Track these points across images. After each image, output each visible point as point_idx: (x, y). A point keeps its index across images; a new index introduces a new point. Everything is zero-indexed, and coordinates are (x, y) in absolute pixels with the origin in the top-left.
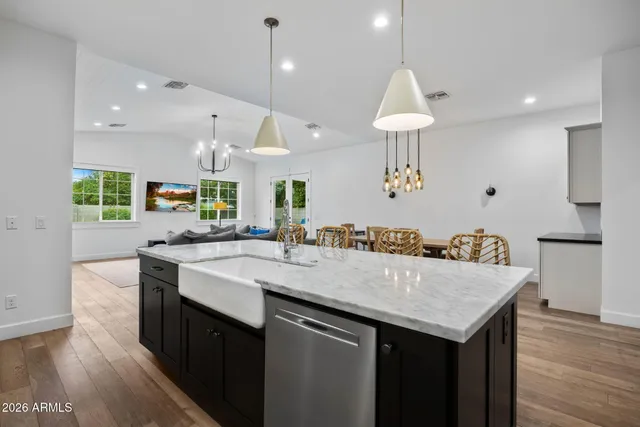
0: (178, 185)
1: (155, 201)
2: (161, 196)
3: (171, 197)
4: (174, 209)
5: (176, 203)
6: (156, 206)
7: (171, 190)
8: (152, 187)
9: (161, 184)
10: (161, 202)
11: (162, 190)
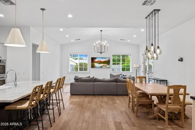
0: (102, 58)
1: (94, 64)
2: (96, 62)
3: (100, 62)
4: (101, 67)
5: (102, 65)
6: (94, 66)
7: (100, 60)
8: (93, 59)
9: (96, 58)
10: (96, 65)
11: (96, 60)
